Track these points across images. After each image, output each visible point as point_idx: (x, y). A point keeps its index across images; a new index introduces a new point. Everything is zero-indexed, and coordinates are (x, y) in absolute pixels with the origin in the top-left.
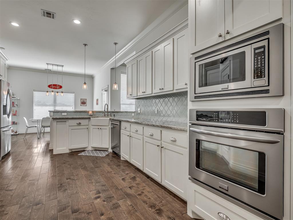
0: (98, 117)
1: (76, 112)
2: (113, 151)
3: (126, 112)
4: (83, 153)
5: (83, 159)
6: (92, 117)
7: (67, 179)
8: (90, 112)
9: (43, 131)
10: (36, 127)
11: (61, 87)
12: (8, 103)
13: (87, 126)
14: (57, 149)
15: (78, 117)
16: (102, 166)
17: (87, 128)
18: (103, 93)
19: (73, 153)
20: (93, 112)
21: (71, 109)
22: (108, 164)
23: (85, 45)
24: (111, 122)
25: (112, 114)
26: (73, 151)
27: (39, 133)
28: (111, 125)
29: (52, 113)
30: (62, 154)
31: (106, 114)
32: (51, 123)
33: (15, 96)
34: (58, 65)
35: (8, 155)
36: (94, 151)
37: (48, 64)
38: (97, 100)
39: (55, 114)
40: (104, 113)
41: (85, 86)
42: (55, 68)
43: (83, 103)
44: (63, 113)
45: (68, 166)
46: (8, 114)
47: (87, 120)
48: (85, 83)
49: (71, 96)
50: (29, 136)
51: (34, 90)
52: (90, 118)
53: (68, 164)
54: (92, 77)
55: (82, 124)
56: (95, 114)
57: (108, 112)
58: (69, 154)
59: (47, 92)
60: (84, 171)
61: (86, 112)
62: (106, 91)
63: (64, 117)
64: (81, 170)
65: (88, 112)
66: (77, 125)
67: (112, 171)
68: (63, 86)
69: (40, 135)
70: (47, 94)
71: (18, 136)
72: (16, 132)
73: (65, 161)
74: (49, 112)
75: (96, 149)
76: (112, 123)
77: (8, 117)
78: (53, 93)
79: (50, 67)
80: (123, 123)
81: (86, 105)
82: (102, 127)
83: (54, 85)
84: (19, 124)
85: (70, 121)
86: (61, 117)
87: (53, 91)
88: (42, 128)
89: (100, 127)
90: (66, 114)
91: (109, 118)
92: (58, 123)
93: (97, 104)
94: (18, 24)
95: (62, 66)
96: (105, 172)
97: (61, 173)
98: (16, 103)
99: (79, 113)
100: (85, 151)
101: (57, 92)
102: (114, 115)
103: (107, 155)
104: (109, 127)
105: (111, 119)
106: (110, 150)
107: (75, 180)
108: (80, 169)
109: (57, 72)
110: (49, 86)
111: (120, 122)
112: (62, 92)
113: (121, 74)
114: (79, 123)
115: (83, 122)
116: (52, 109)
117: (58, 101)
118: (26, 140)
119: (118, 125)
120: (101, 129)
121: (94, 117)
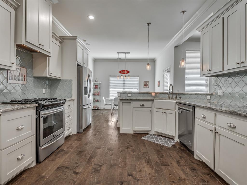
0: (161, 99)
1: (139, 93)
2: (180, 142)
3: (196, 94)
4: (146, 136)
5: (147, 146)
6: (156, 99)
7: (129, 175)
8: (153, 93)
9: (115, 108)
10: (110, 105)
11: (128, 72)
12: (88, 85)
13: (150, 108)
14: (123, 129)
15: (141, 98)
16: (169, 164)
17: (151, 111)
18: (165, 74)
19: (136, 134)
20: (156, 93)
21: (136, 90)
22: (178, 162)
23: (148, 25)
24: (178, 106)
25: (178, 97)
26: (137, 132)
27: (112, 109)
28: (178, 109)
29: (120, 94)
30: (127, 134)
31: (171, 96)
32: (119, 103)
33: (98, 81)
34: (126, 53)
35: (89, 127)
36: (157, 136)
37: (118, 53)
38: (159, 82)
39: (122, 95)
40: (168, 94)
41: (148, 67)
42: (124, 56)
43: (146, 85)
44: (128, 94)
45: (131, 152)
46: (88, 94)
47: (150, 102)
48: (148, 64)
49: (136, 79)
50: (106, 111)
51: (110, 76)
52: (153, 100)
53: (131, 150)
54: (153, 61)
55: (145, 106)
56: (159, 95)
57: (173, 94)
58: (133, 136)
59: (118, 76)
60: (148, 166)
61: (149, 93)
62: (168, 71)
63: (129, 98)
64: (145, 164)
65: (151, 93)
66: (140, 106)
67: (186, 178)
68: (129, 71)
69: (113, 111)
70: (118, 78)
71: (100, 110)
72: (99, 108)
73: (128, 145)
74: (117, 93)
75: (160, 135)
76: (180, 108)
77: (89, 97)
78: (122, 77)
79: (120, 56)
80: (197, 110)
81: (148, 87)
82: (166, 111)
83: (123, 71)
84: (100, 102)
85: (134, 102)
86: (126, 98)
87: (122, 76)
88: (114, 106)
89: (164, 111)
90: (130, 95)
91: (175, 101)
92: (124, 104)
93: (159, 85)
94: (94, 17)
95: (129, 53)
96: (176, 177)
97: (123, 161)
98: (99, 86)
99: (143, 94)
100: (148, 134)
101: (125, 76)
102: (181, 97)
103: (174, 146)
104: (175, 111)
105: (178, 102)
106: (177, 139)
107: (137, 180)
108: (144, 161)
109: (125, 60)
110: (120, 72)
111: (194, 107)
112: (129, 76)
113: (186, 52)
114: (142, 104)
115: (146, 104)
116: (121, 90)
117: (127, 84)
118: (104, 114)
119: (189, 111)
120: (165, 113)
121: (158, 98)
